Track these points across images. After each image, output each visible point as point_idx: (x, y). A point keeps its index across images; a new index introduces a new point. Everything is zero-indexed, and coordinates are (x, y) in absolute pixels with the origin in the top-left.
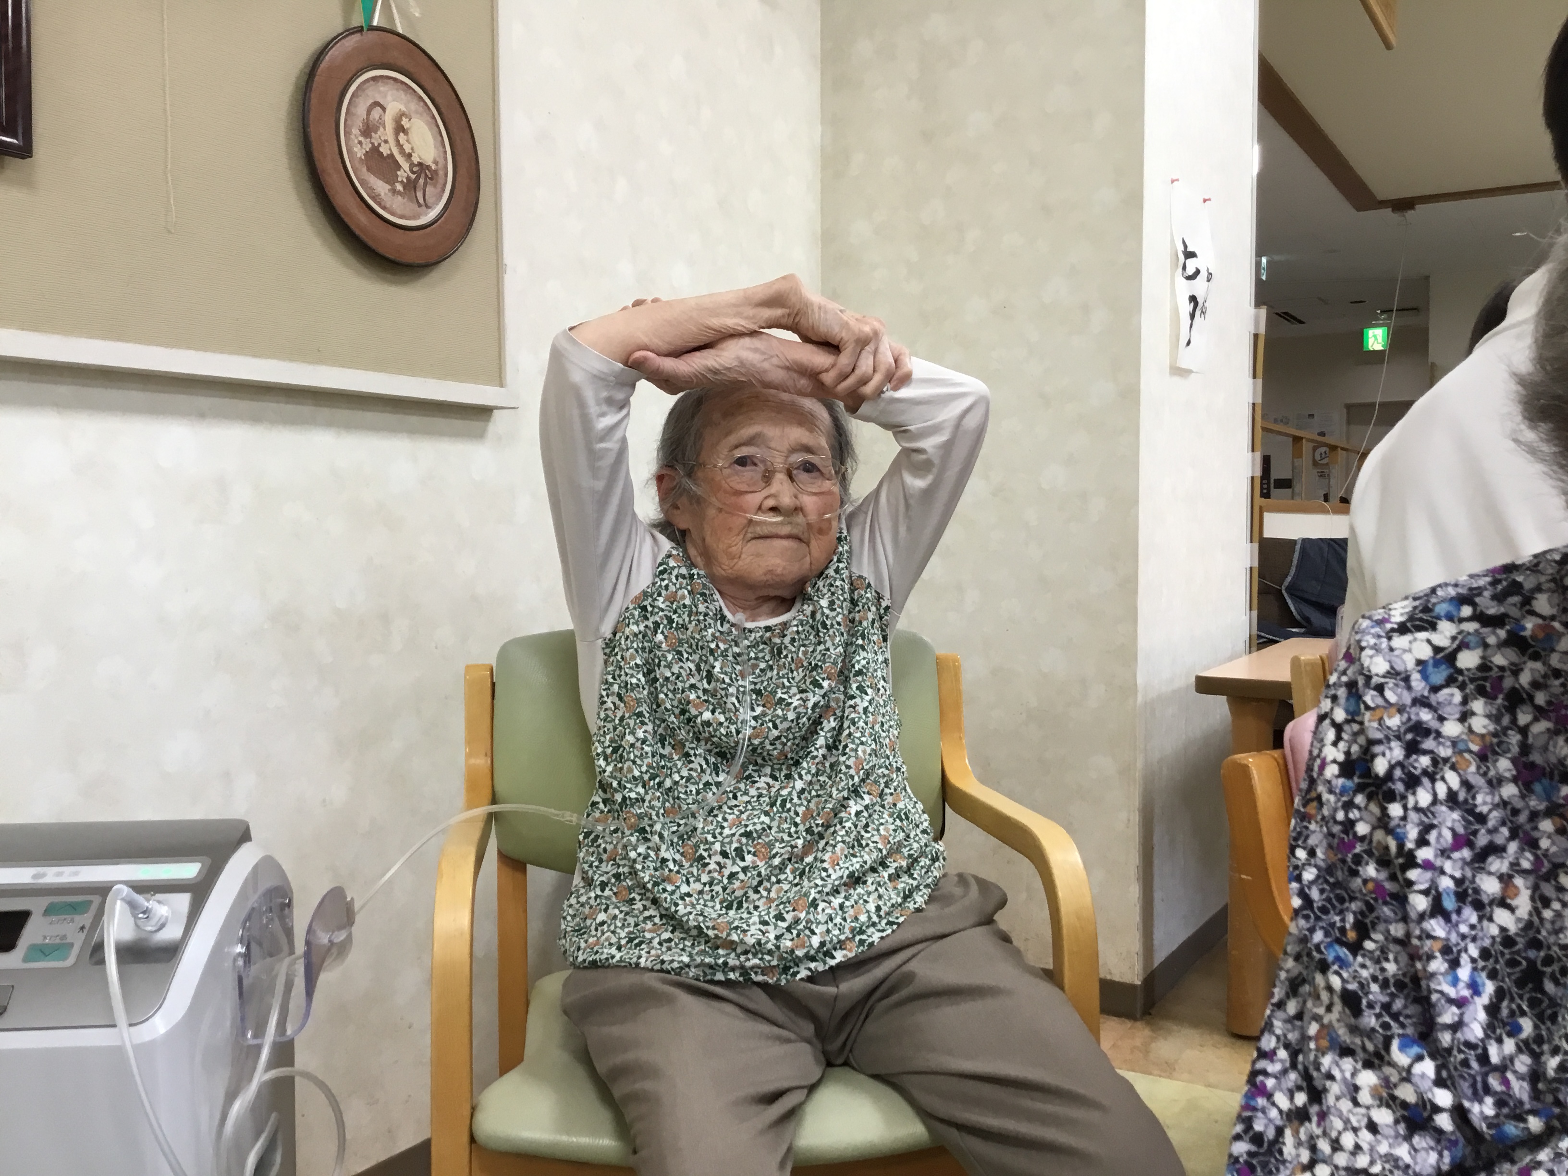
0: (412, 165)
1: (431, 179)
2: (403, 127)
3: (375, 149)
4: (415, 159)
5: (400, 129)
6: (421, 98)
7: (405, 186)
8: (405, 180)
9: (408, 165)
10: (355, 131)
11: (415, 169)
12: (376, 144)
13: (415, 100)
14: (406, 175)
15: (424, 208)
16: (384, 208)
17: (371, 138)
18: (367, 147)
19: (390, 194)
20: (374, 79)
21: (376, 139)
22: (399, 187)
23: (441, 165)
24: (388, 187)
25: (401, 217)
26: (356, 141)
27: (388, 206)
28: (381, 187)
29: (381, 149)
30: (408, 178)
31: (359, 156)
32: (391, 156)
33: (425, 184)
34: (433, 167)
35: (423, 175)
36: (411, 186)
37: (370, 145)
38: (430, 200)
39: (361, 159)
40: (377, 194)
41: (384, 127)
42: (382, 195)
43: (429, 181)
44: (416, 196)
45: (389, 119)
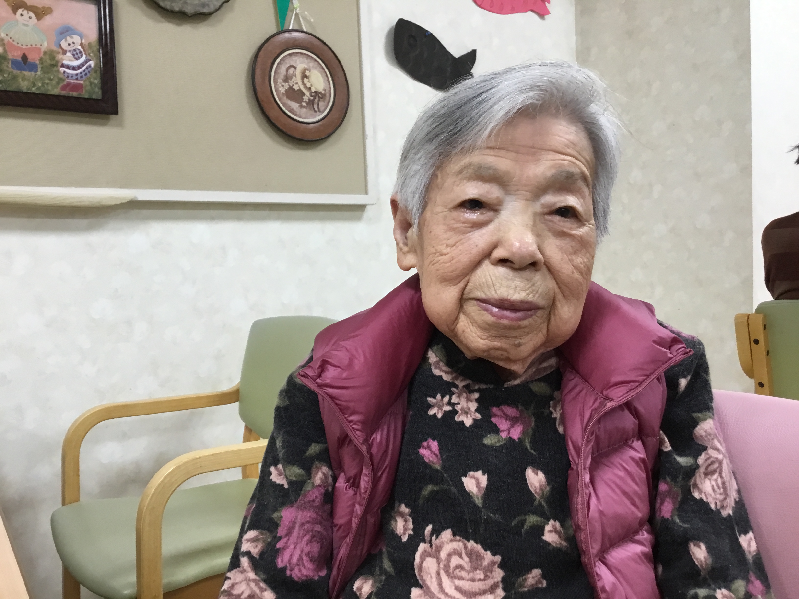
0: (311, 93)
1: (322, 98)
2: (306, 75)
3: (291, 88)
4: (313, 90)
5: (304, 76)
6: (316, 60)
7: (307, 103)
8: (307, 101)
9: (309, 93)
10: (280, 80)
11: (313, 95)
12: (291, 85)
13: (313, 61)
14: (307, 98)
15: (318, 112)
16: (296, 115)
17: (288, 82)
19: (299, 108)
20: (290, 55)
21: (291, 83)
22: (304, 104)
23: (327, 91)
24: (297, 105)
25: (306, 118)
26: (280, 85)
27: (298, 113)
28: (294, 105)
29: (294, 87)
30: (309, 99)
32: (300, 90)
33: (319, 101)
34: (323, 92)
35: (317, 97)
36: (311, 103)
37: (288, 86)
38: (322, 109)
39: (283, 93)
40: (293, 109)
41: (296, 77)
42: (295, 108)
43: (321, 99)
44: (314, 108)
45: (298, 73)
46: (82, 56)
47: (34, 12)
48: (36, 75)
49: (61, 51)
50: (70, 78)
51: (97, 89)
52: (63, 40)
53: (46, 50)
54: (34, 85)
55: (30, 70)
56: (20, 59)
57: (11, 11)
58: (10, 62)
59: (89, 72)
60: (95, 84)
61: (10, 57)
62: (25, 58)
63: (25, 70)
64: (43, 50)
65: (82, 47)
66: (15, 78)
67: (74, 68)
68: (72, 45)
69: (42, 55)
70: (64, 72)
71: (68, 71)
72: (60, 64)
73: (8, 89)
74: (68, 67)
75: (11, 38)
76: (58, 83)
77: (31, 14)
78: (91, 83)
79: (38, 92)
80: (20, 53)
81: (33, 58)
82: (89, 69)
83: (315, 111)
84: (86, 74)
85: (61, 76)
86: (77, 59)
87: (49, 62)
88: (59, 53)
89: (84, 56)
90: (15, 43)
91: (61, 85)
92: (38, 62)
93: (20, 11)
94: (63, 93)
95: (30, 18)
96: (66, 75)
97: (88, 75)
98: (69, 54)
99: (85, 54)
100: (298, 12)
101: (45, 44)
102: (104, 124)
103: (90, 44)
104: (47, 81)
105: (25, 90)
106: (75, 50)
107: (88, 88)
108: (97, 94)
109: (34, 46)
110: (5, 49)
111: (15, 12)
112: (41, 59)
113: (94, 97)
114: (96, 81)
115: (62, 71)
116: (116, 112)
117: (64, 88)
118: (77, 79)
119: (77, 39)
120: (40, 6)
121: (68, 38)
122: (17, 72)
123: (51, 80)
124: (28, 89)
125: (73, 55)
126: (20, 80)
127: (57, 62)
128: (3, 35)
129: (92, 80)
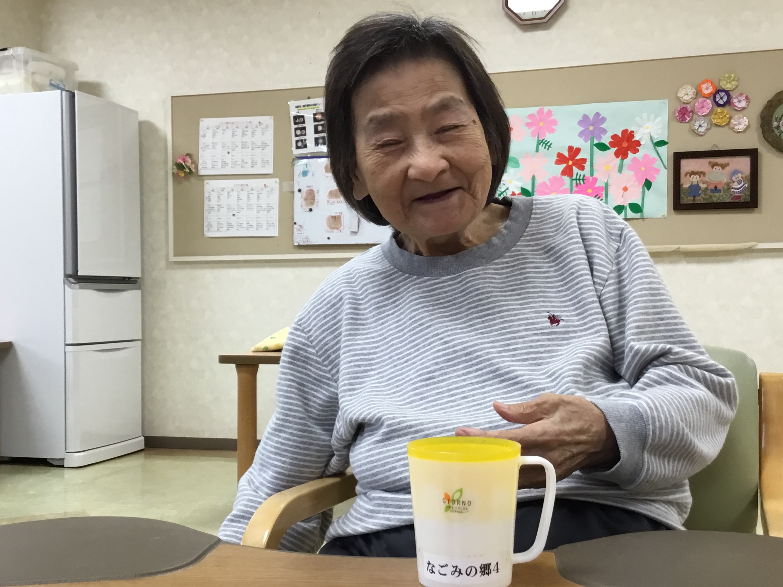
48: (720, 194)
49: (732, 181)
50: (736, 193)
51: (748, 197)
52: (734, 177)
54: (719, 199)
55: (718, 193)
56: (714, 188)
57: (710, 167)
58: (710, 190)
59: (745, 189)
60: (747, 195)
61: (709, 188)
62: (716, 187)
63: (715, 193)
64: (724, 183)
65: (742, 178)
66: (711, 197)
67: (738, 189)
68: (738, 178)
69: (723, 185)
71: (734, 190)
73: (708, 202)
74: (735, 189)
75: (710, 180)
76: (730, 197)
77: (720, 168)
78: (745, 194)
79: (720, 202)
80: (714, 186)
81: (719, 187)
84: (743, 191)
85: (731, 193)
86: (739, 184)
88: (731, 183)
89: (743, 182)
90: (712, 182)
91: (731, 197)
92: (721, 189)
93: (715, 167)
94: (732, 201)
96: (734, 192)
98: (736, 183)
101: (725, 180)
102: (751, 213)
103: (746, 177)
104: (725, 196)
105: (715, 202)
106: (739, 180)
107: (744, 197)
108: (748, 199)
109: (720, 181)
110: (707, 186)
111: (713, 169)
112: (723, 187)
113: (746, 201)
114: (748, 193)
115: (732, 191)
116: (757, 207)
117: (732, 199)
118: (739, 194)
119: (740, 175)
120: (724, 163)
121: (736, 175)
122: (712, 194)
123: (726, 195)
124: (717, 201)
126: (713, 197)
127: (730, 187)
128: (707, 179)
129: (746, 193)
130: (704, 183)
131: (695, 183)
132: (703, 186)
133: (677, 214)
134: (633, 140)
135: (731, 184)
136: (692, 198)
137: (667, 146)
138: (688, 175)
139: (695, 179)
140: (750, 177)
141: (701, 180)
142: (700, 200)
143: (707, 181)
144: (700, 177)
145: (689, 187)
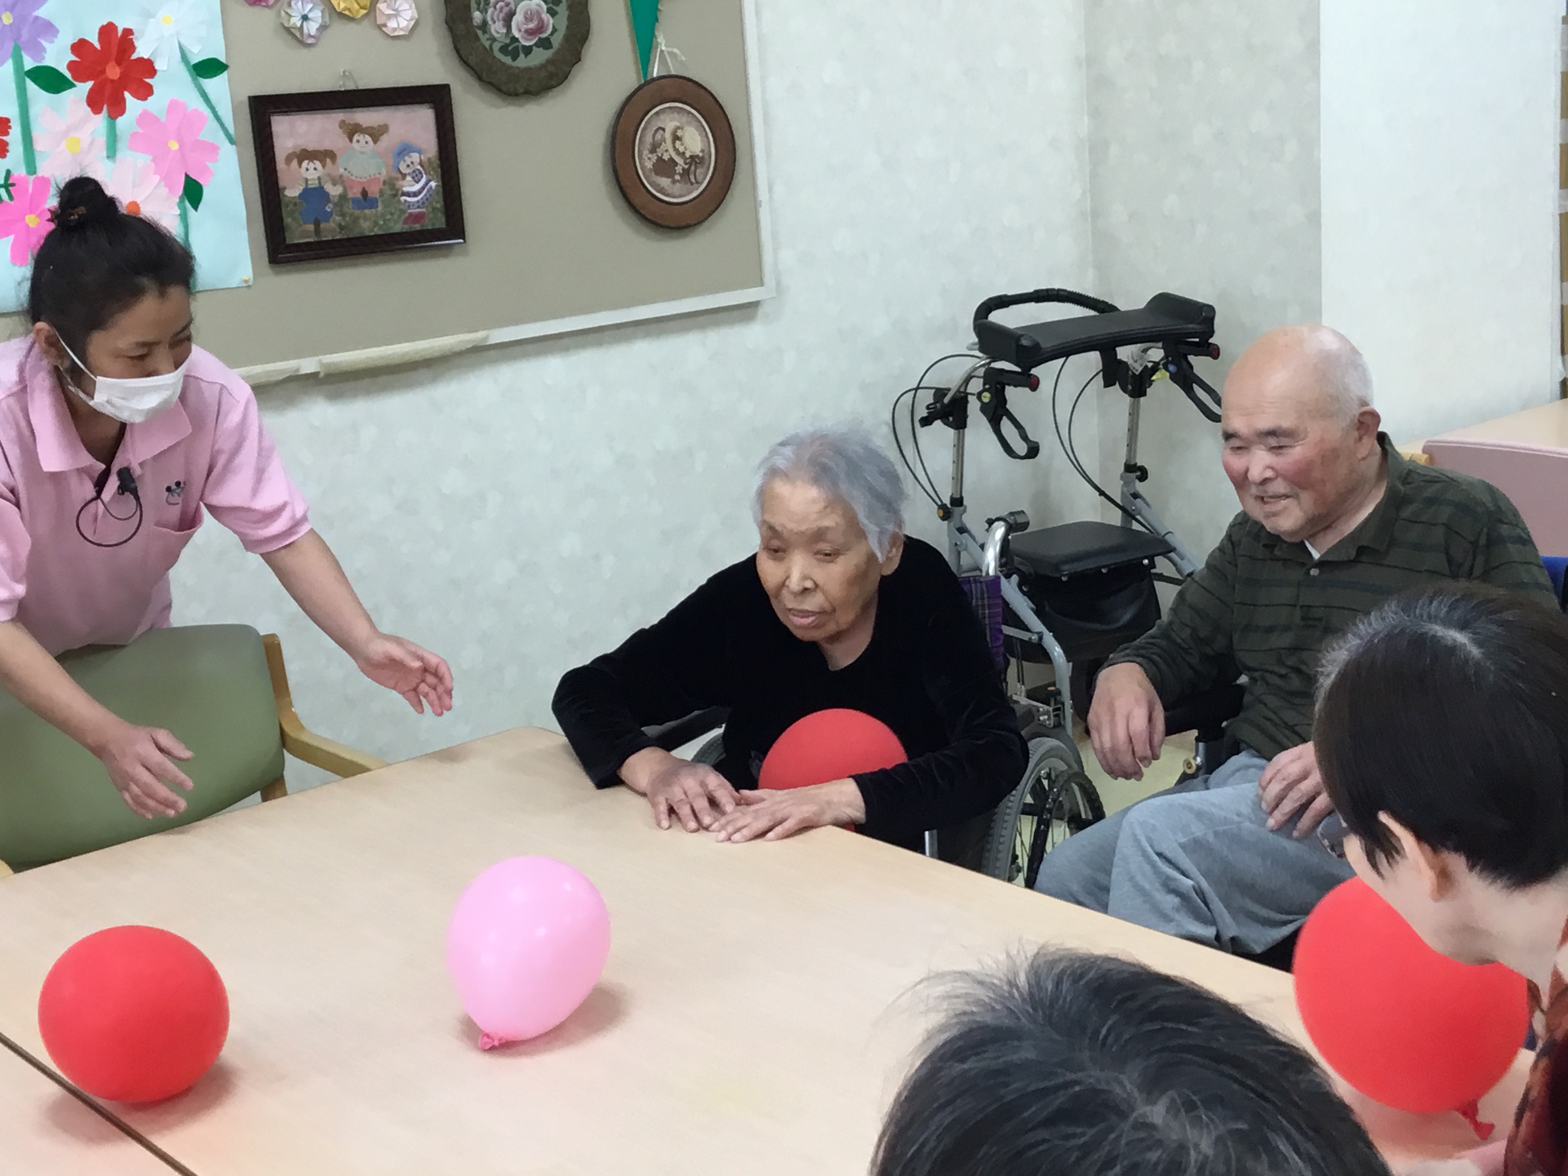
0: (685, 159)
1: (699, 163)
2: (677, 136)
3: (660, 159)
4: (688, 155)
5: (676, 138)
6: (689, 113)
7: (681, 175)
8: (681, 172)
9: (682, 160)
10: (646, 152)
11: (688, 161)
12: (660, 155)
13: (686, 115)
14: (681, 168)
15: (695, 185)
16: (667, 195)
17: (656, 153)
18: (654, 158)
19: (672, 185)
20: (657, 113)
21: (659, 152)
22: (677, 177)
23: (706, 152)
24: (669, 180)
25: (680, 196)
26: (646, 159)
27: (670, 192)
28: (665, 182)
29: (663, 157)
30: (683, 169)
31: (648, 167)
32: (671, 159)
33: (696, 168)
34: (701, 155)
35: (694, 163)
36: (686, 173)
37: (656, 158)
38: (699, 179)
39: (650, 169)
40: (663, 188)
41: (665, 142)
42: (666, 187)
43: (698, 165)
44: (690, 179)
45: (668, 135)
46: (422, 177)
47: (370, 135)
48: (376, 212)
49: (400, 176)
50: (411, 207)
51: (440, 216)
52: (402, 162)
53: (386, 179)
54: (376, 223)
55: (371, 207)
56: (359, 196)
57: (346, 138)
58: (351, 202)
59: (430, 195)
61: (350, 196)
62: (364, 193)
63: (366, 208)
64: (382, 179)
65: (422, 166)
66: (357, 219)
67: (415, 194)
68: (411, 165)
69: (381, 186)
70: (406, 201)
71: (408, 199)
72: (400, 193)
73: (351, 236)
74: (408, 194)
75: (349, 172)
76: (399, 217)
77: (368, 138)
78: (434, 210)
79: (380, 232)
80: (360, 189)
81: (374, 191)
82: (430, 192)
83: (692, 184)
84: (427, 199)
85: (402, 207)
86: (417, 182)
87: (389, 192)
88: (397, 179)
89: (424, 176)
90: (354, 178)
91: (403, 218)
92: (378, 196)
93: (356, 137)
94: (406, 228)
95: (367, 143)
96: (407, 204)
97: (430, 199)
98: (409, 178)
99: (425, 174)
100: (664, 48)
101: (384, 171)
102: (448, 255)
104: (389, 217)
105: (367, 233)
106: (414, 172)
107: (431, 215)
108: (440, 222)
109: (373, 177)
110: (345, 189)
111: (351, 140)
112: (381, 191)
113: (437, 226)
114: (438, 206)
115: (403, 201)
117: (406, 222)
118: (419, 207)
119: (415, 157)
120: (376, 126)
121: (406, 158)
122: (357, 212)
123: (392, 214)
124: (372, 231)
125: (413, 178)
126: (362, 221)
127: (397, 190)
128: (341, 170)
129: (435, 205)
130: (335, 184)
131: (314, 184)
132: (335, 191)
133: (277, 273)
134: (134, 56)
135: (401, 183)
136: (311, 227)
137: (225, 75)
138: (295, 163)
139: (312, 172)
140: (438, 162)
141: (329, 175)
142: (331, 230)
143: (341, 176)
144: (324, 166)
145: (301, 196)
